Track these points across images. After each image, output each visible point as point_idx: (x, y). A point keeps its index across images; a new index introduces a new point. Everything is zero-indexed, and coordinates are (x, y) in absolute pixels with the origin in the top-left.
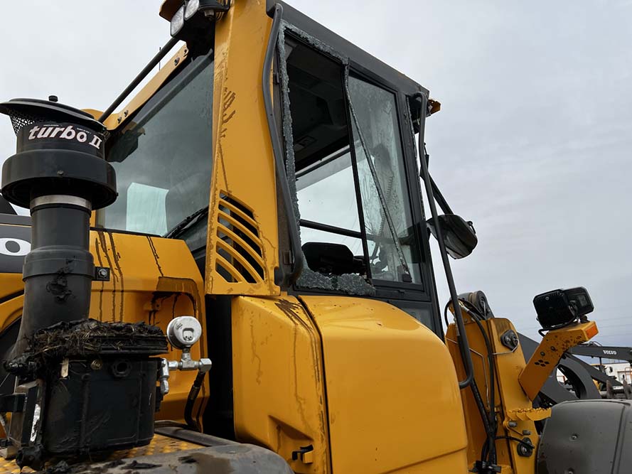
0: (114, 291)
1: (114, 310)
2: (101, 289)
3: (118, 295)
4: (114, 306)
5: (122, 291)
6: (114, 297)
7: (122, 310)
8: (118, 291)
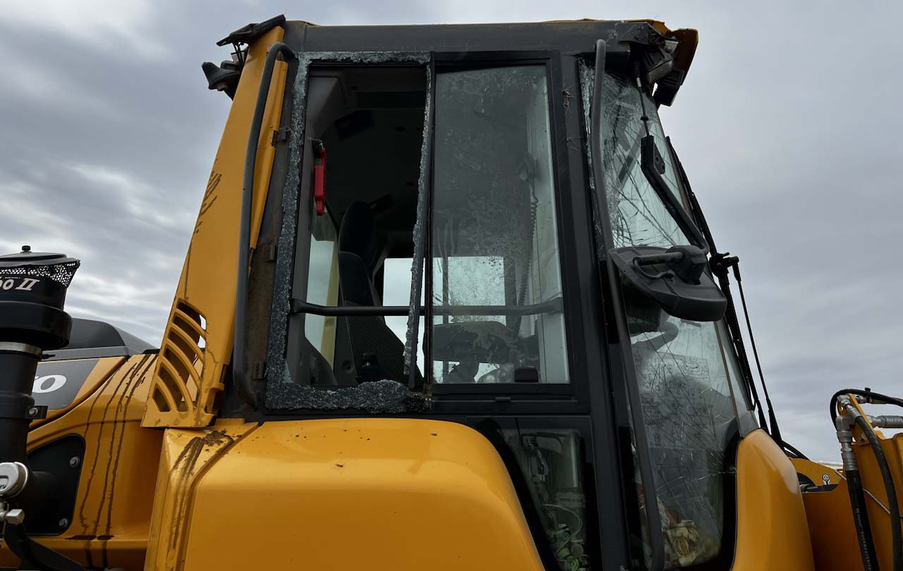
0: (116, 422)
1: (112, 442)
2: (101, 420)
3: (120, 426)
4: (113, 438)
5: (124, 422)
6: (115, 429)
7: (121, 442)
8: (119, 422)
